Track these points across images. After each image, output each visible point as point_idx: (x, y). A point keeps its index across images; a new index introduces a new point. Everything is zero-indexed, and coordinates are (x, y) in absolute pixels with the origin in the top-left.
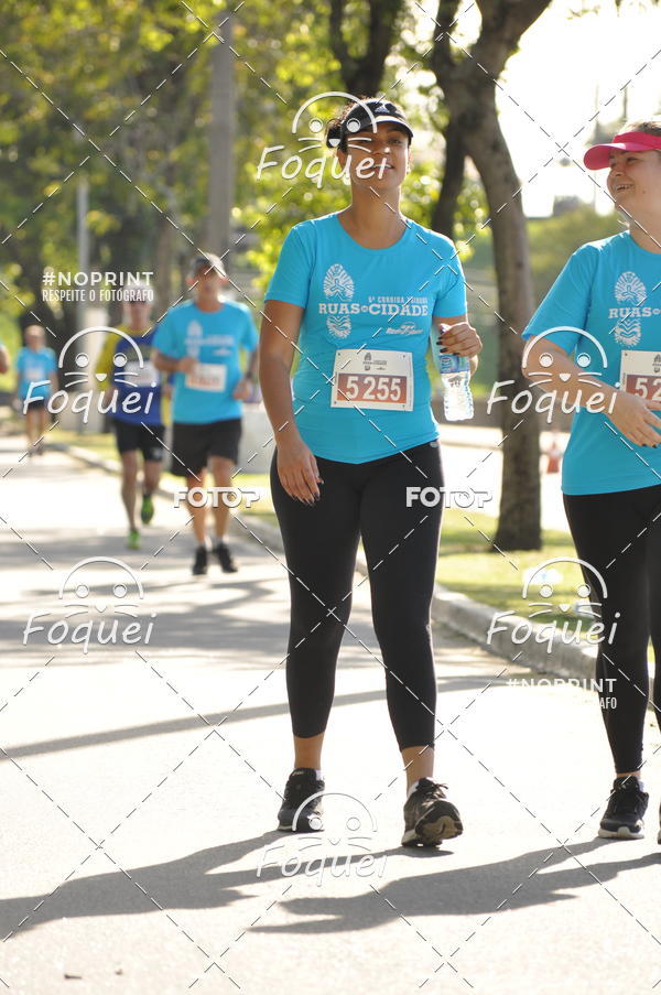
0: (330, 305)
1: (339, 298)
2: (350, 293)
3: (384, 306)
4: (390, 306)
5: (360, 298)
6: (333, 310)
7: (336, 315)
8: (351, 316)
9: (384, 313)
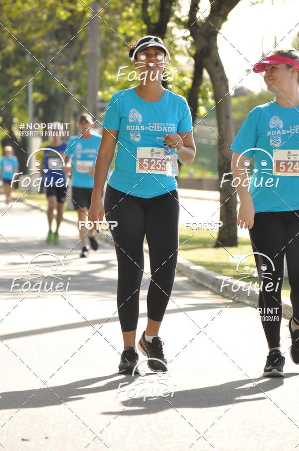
0: (131, 126)
1: (135, 123)
2: (140, 121)
3: (155, 127)
4: (158, 127)
5: (145, 123)
6: (133, 128)
7: (134, 131)
8: (141, 131)
9: (155, 130)
